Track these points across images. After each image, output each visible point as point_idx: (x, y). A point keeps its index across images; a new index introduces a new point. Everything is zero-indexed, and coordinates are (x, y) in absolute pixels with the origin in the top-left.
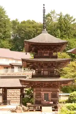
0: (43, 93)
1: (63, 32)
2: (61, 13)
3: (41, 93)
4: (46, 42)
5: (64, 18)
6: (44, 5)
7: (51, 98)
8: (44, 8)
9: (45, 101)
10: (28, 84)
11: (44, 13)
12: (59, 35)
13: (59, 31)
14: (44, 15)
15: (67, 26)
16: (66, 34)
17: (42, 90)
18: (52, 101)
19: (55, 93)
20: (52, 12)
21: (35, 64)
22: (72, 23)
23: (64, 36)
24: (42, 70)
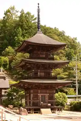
0: (40, 95)
1: (25, 31)
2: (22, 11)
3: (38, 94)
4: (44, 42)
5: (26, 16)
6: (38, 4)
7: (49, 99)
8: (38, 7)
9: (42, 103)
10: (27, 85)
11: (39, 13)
12: (20, 33)
13: (20, 29)
14: (38, 14)
15: (28, 25)
16: (28, 33)
17: (39, 91)
18: (49, 103)
19: (52, 95)
20: (12, 8)
21: (33, 65)
22: (33, 22)
23: (25, 34)
24: (39, 71)
